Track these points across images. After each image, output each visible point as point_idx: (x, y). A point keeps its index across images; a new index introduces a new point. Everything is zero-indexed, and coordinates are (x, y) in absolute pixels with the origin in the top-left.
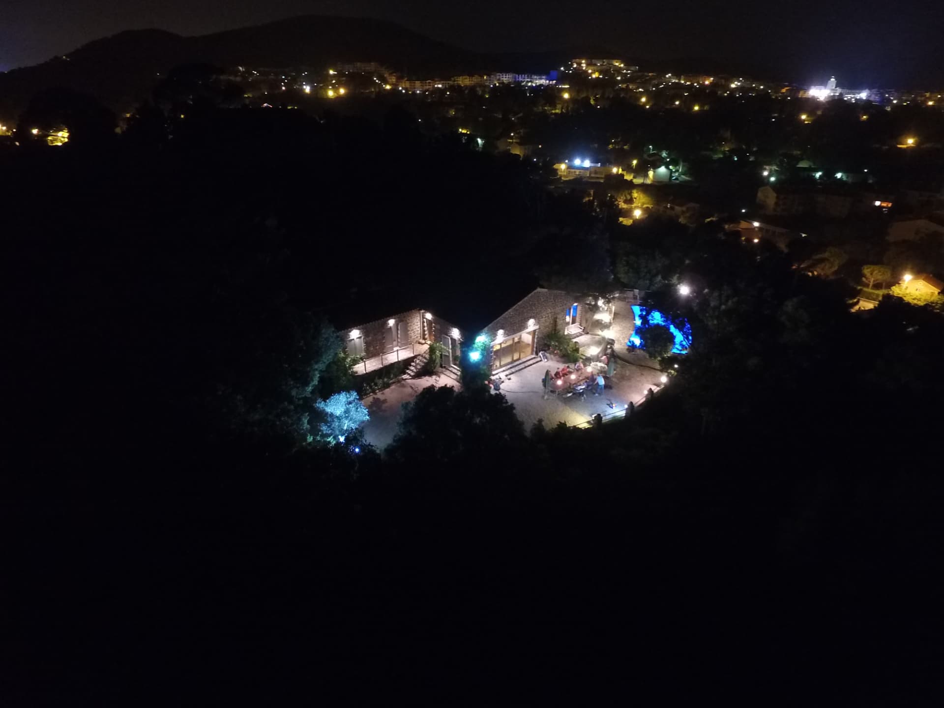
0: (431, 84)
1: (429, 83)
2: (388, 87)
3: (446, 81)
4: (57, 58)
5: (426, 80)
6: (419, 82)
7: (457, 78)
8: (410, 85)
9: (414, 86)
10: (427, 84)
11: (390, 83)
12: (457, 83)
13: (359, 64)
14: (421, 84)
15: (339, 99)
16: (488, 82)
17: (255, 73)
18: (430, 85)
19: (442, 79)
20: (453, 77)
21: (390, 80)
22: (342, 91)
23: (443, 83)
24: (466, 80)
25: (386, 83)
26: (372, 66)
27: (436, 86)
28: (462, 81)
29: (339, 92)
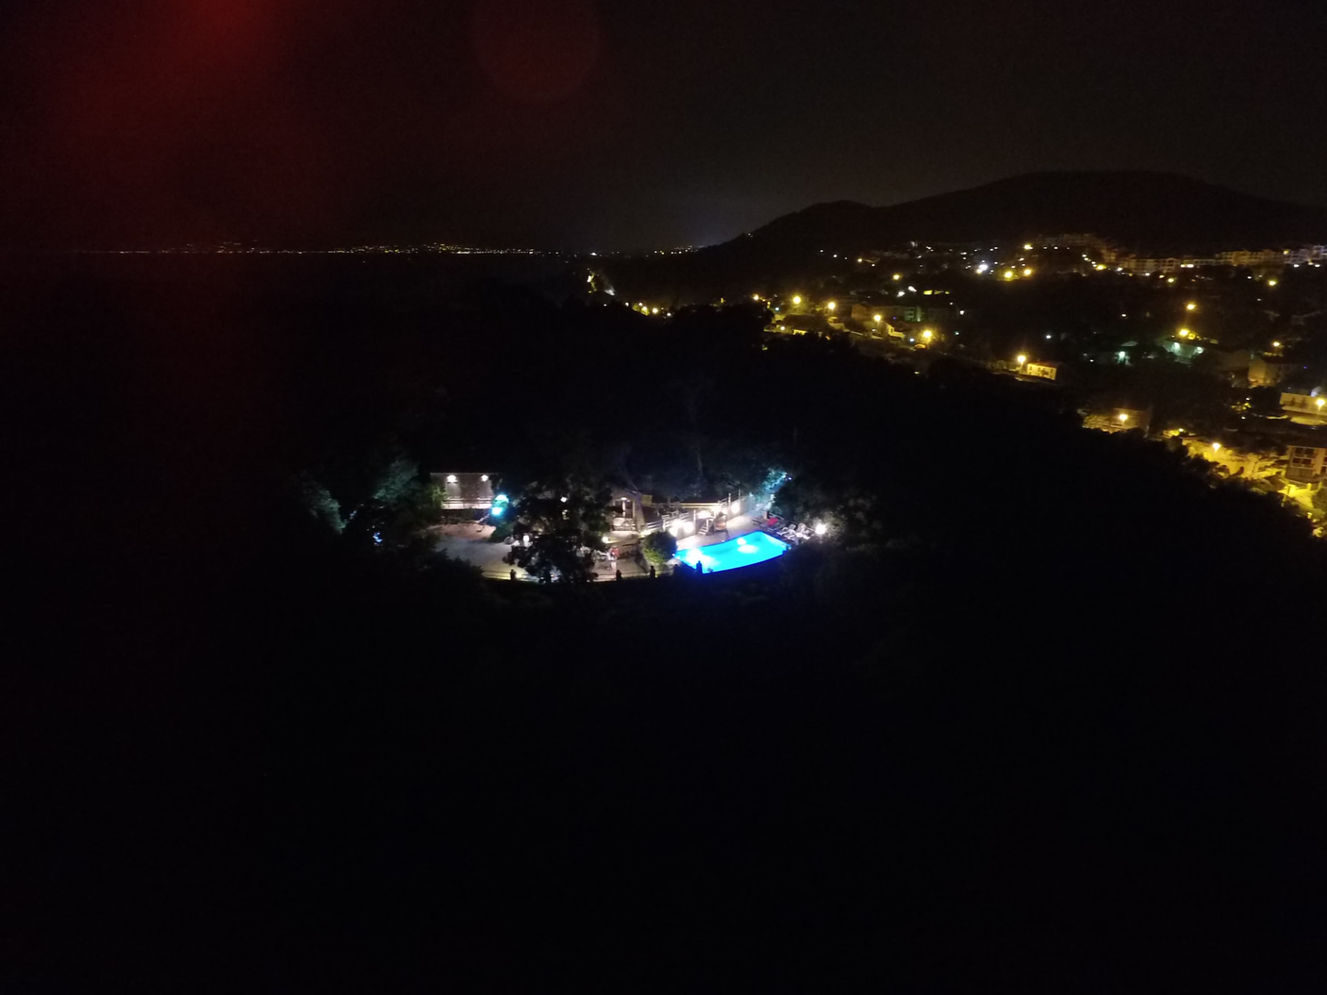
0: (1175, 264)
1: (1170, 261)
2: (1101, 267)
3: (1203, 258)
4: (743, 236)
5: (1167, 258)
6: (1152, 260)
7: (1227, 254)
8: (1137, 265)
9: (1143, 265)
10: (1167, 264)
11: (1107, 261)
12: (1225, 262)
13: (1066, 236)
14: (1155, 263)
15: (1020, 283)
16: (1292, 259)
17: (930, 248)
18: (1171, 265)
19: (1194, 255)
20: (1219, 252)
21: (1108, 258)
22: (1028, 272)
23: (1196, 262)
24: (1243, 257)
25: (1099, 261)
26: (1086, 238)
27: (1183, 266)
28: (1235, 259)
29: (1022, 273)
